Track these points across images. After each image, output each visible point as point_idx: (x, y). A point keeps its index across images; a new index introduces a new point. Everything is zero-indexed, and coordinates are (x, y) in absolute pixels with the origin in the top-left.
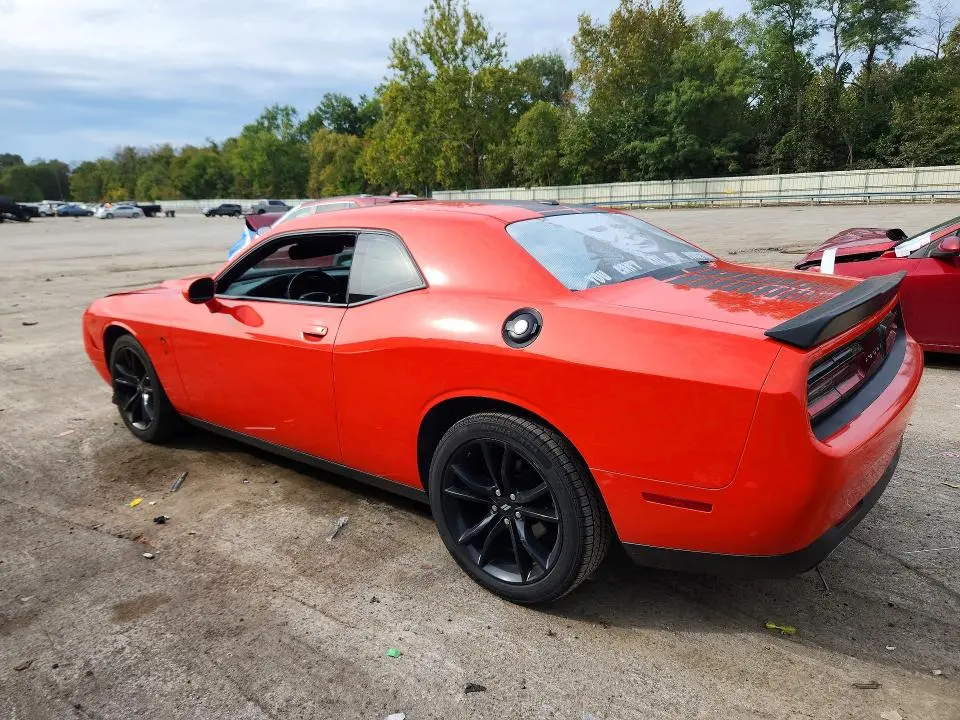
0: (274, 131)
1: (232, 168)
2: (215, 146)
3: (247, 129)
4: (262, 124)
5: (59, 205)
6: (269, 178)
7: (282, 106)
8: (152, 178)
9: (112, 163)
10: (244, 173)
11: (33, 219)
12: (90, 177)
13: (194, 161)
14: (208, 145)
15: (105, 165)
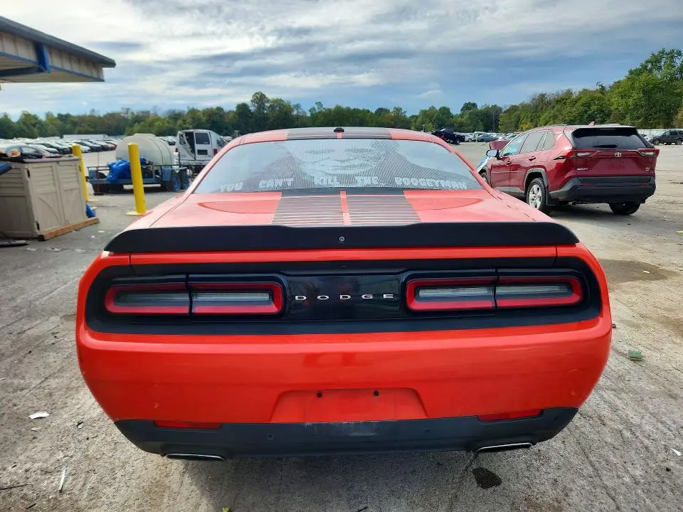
0: (655, 72)
1: (611, 104)
2: (603, 88)
3: (631, 72)
4: (646, 67)
5: (480, 134)
6: (642, 111)
7: (667, 50)
8: (551, 115)
9: (530, 106)
10: (620, 108)
11: (461, 143)
12: (513, 116)
13: (584, 100)
14: (598, 88)
15: (524, 107)
